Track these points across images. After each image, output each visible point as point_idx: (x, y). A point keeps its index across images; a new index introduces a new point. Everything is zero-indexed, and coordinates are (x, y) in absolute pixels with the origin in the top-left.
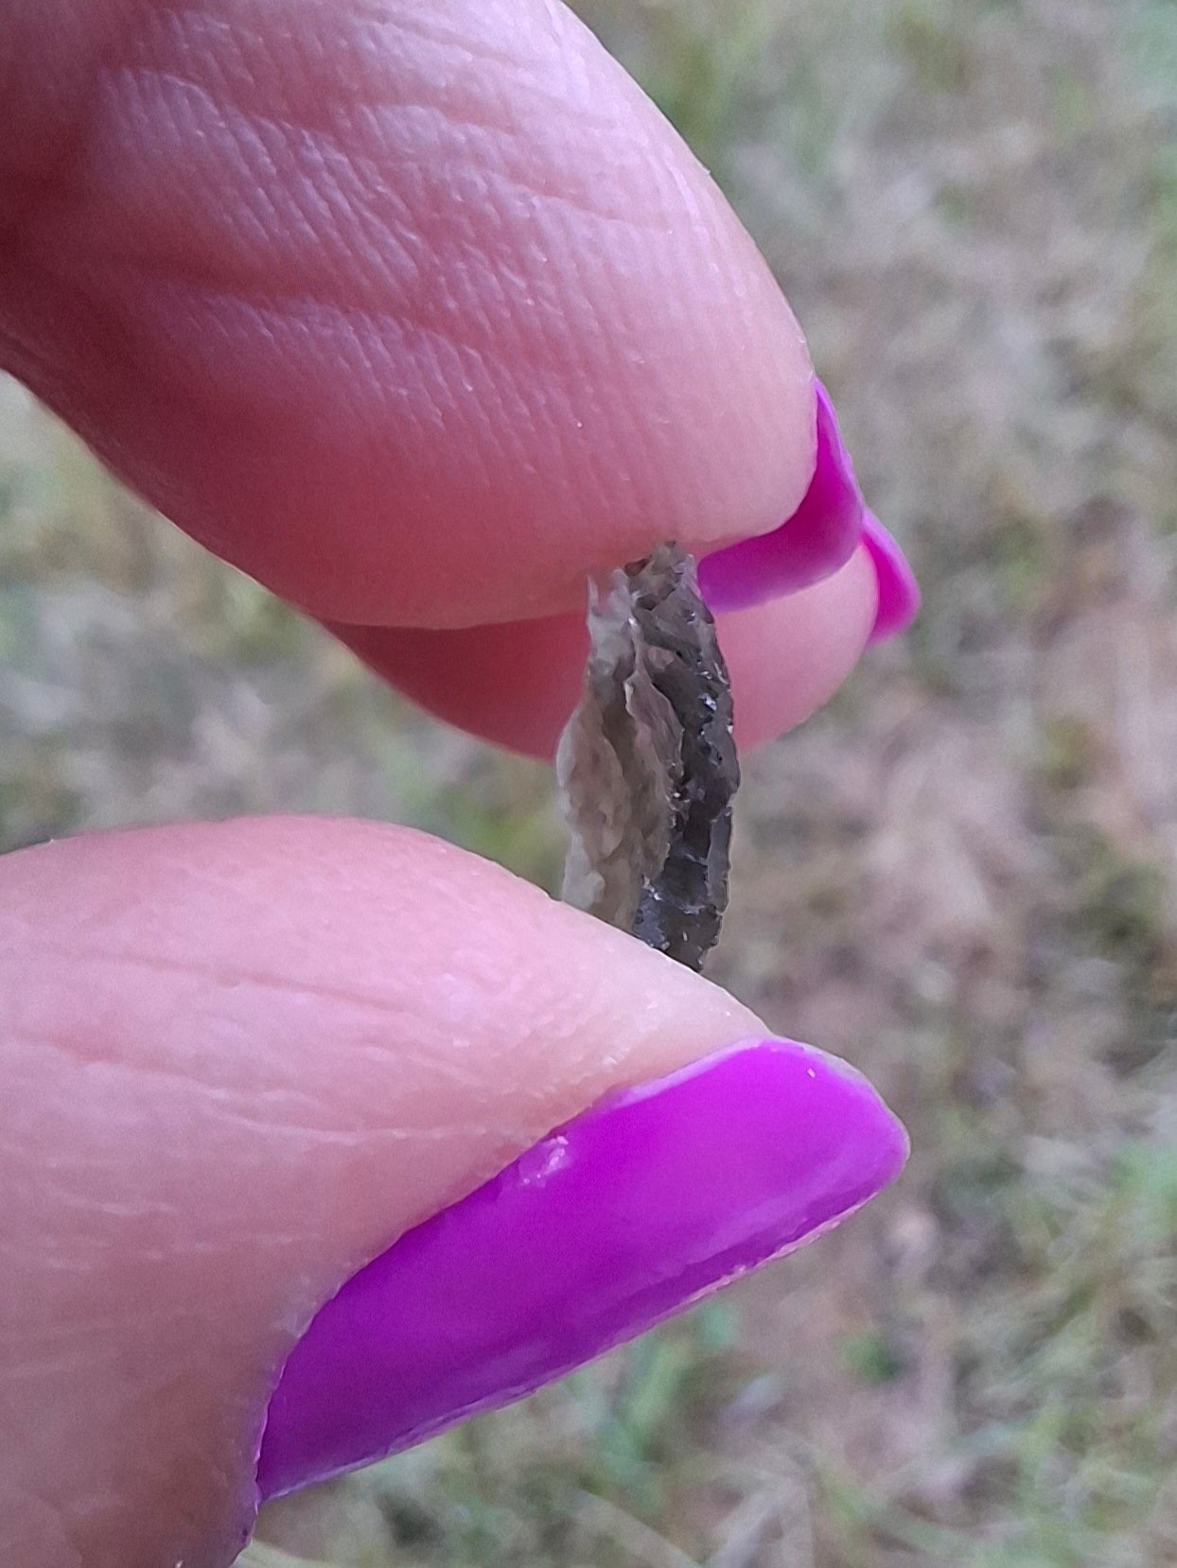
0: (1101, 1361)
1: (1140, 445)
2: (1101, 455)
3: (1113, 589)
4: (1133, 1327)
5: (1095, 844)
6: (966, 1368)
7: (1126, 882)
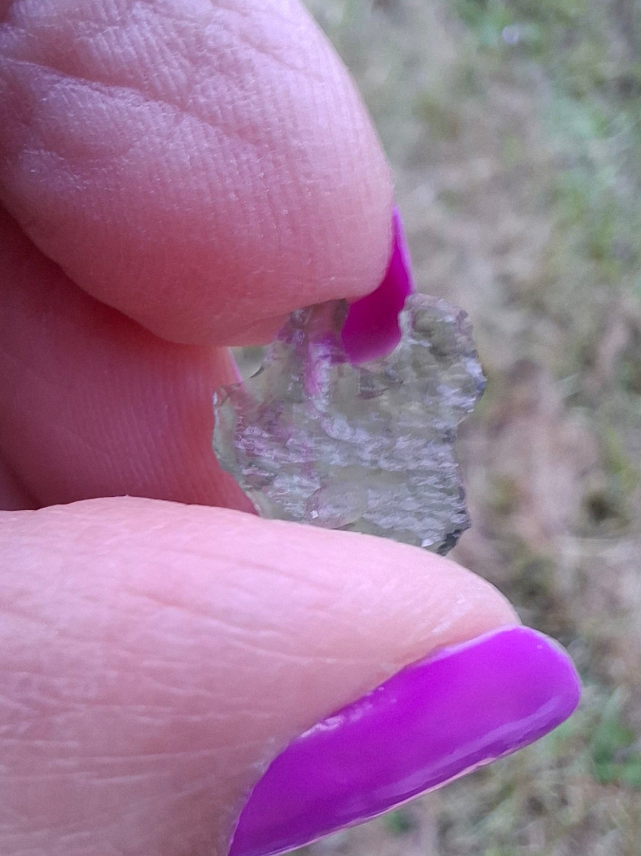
0: (518, 825)
1: (546, 331)
2: (525, 336)
3: (530, 408)
4: (536, 807)
5: (519, 546)
6: (445, 827)
7: (535, 566)
